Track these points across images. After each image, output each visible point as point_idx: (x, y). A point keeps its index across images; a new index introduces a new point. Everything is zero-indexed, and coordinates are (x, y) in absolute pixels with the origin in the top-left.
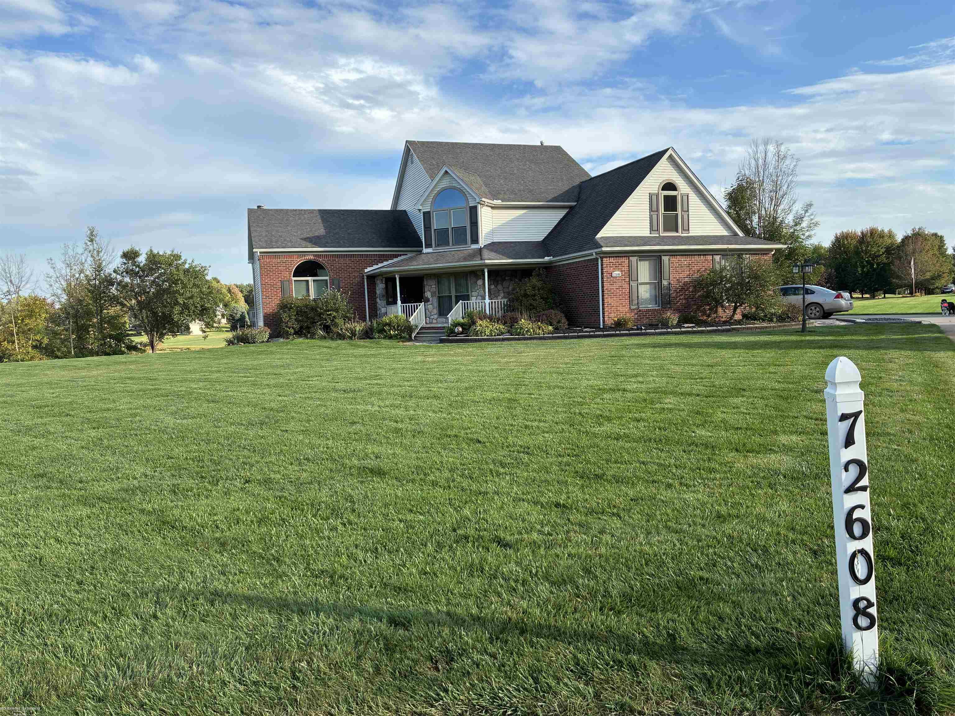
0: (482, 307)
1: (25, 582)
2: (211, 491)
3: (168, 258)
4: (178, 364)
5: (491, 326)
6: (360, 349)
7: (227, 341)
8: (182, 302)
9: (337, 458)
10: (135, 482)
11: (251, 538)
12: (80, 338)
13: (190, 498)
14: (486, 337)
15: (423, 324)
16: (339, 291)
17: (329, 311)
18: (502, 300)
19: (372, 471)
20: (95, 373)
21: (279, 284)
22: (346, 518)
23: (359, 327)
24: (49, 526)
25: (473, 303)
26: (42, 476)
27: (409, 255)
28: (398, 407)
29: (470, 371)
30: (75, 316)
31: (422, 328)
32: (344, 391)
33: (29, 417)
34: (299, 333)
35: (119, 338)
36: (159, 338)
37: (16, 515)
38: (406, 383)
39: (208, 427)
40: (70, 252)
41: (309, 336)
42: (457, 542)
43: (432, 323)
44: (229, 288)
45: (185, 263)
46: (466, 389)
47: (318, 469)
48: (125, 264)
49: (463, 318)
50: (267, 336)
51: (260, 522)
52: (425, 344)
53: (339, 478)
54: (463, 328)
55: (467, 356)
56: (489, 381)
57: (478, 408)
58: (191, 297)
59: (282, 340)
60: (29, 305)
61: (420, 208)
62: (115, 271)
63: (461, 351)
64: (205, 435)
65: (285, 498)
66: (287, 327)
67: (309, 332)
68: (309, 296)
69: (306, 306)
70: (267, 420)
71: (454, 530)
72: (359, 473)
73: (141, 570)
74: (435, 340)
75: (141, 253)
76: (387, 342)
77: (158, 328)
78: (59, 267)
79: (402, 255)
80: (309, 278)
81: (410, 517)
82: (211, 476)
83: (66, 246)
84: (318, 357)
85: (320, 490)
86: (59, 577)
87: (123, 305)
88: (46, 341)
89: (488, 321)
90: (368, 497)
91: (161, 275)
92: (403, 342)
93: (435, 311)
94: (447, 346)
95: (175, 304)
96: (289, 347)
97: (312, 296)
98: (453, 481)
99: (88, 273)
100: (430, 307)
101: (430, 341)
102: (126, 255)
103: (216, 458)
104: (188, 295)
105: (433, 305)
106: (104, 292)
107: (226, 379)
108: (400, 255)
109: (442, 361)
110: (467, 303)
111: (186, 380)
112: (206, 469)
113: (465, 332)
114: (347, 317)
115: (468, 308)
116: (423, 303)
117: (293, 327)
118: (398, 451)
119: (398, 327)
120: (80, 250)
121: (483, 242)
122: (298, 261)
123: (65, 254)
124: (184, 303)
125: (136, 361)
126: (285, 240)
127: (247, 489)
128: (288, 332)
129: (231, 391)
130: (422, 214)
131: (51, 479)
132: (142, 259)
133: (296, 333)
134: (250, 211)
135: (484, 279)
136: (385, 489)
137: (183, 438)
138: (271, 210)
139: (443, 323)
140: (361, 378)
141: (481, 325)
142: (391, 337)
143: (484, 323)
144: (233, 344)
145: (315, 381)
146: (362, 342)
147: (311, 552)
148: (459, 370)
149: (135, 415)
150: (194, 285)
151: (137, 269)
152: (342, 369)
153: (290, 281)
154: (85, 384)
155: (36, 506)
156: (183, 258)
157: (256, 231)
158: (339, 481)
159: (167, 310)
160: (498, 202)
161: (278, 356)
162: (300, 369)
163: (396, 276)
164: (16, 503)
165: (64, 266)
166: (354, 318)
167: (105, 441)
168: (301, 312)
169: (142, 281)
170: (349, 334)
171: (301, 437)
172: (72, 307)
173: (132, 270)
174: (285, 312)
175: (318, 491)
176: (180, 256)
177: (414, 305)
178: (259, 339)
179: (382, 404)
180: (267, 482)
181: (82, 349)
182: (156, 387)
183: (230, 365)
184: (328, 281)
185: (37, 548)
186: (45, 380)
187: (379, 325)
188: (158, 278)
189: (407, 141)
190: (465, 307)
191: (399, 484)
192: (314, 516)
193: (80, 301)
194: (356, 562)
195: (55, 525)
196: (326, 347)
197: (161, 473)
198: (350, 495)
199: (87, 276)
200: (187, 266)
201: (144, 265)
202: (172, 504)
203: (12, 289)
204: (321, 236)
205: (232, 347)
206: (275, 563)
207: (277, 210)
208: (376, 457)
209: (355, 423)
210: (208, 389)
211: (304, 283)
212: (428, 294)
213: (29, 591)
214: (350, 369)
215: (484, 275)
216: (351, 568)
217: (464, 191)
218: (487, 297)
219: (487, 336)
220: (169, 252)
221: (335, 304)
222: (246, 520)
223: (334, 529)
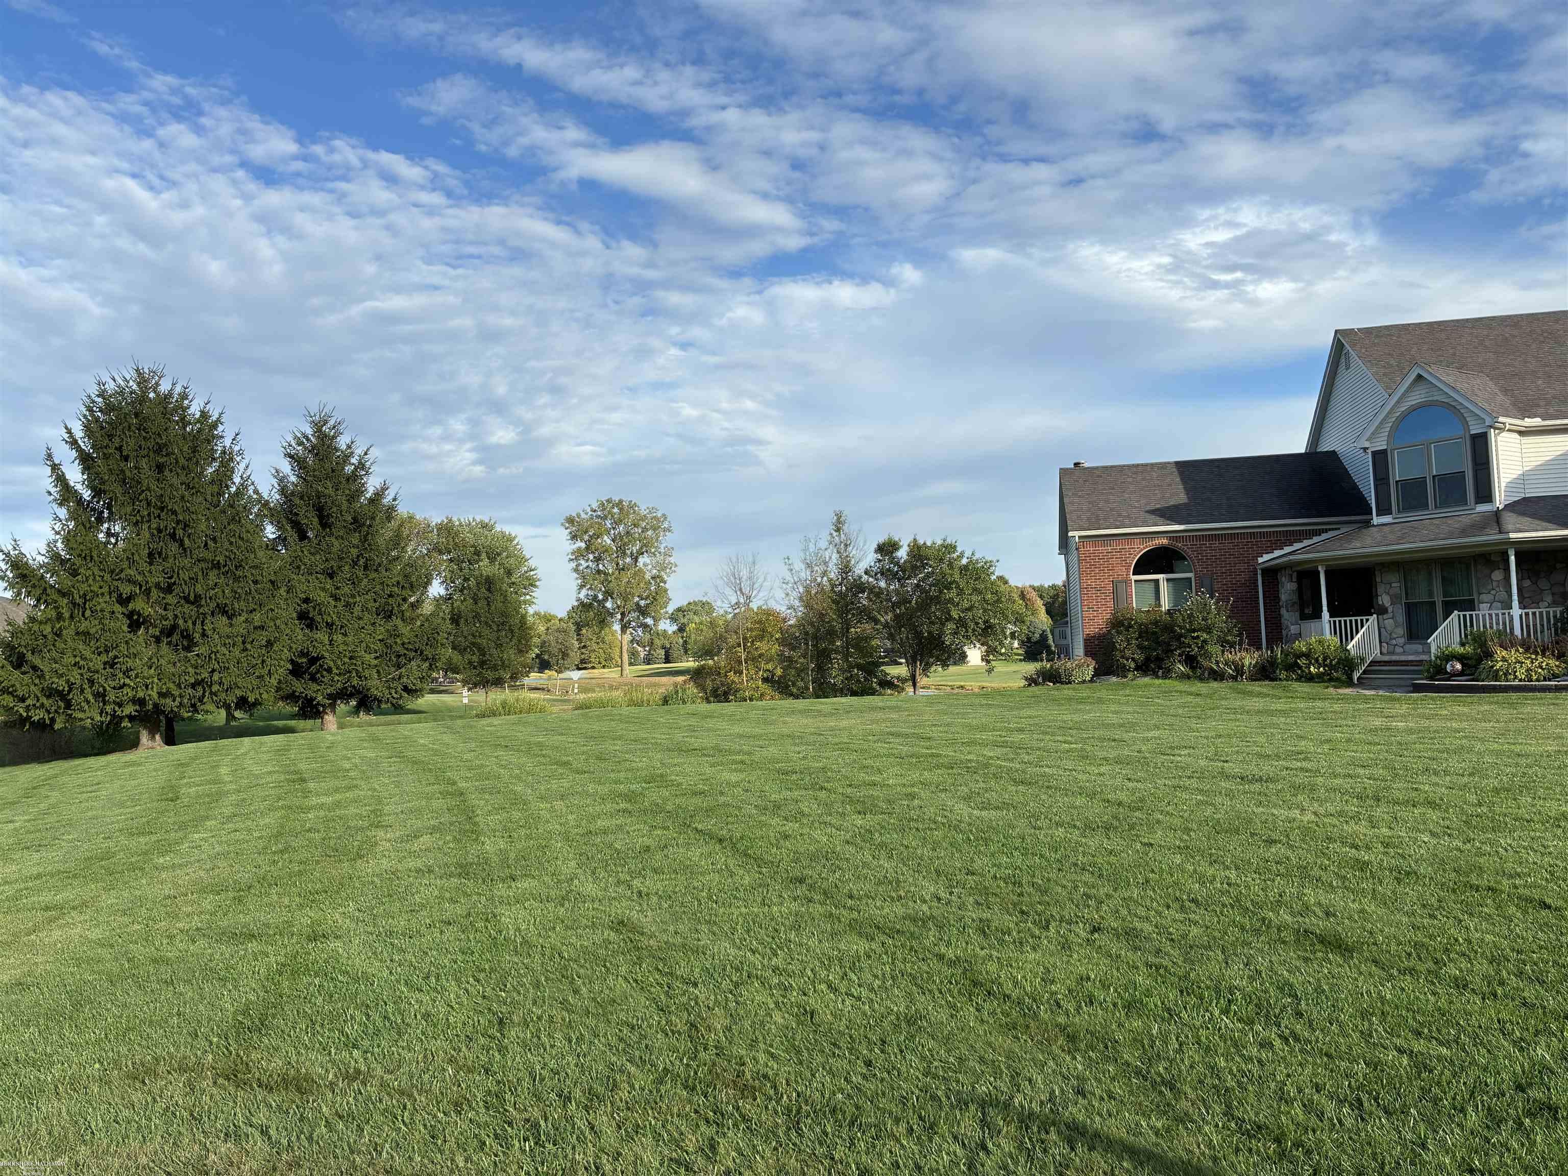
0: (1504, 624)
1: (793, 1046)
2: (1040, 938)
3: (939, 550)
4: (957, 713)
5: (1528, 662)
6: (1255, 699)
7: (1026, 679)
8: (957, 617)
9: (1249, 904)
10: (925, 908)
11: (1119, 1036)
12: (820, 668)
13: (1008, 946)
14: (1516, 683)
15: (1375, 653)
16: (1212, 597)
17: (1194, 631)
18: (1551, 610)
19: (1322, 940)
20: (844, 723)
21: (1110, 587)
22: (1286, 1027)
23: (1249, 659)
24: (816, 962)
25: (1484, 616)
26: (801, 881)
27: (1344, 529)
28: (1356, 818)
29: (1498, 754)
30: (815, 637)
31: (1373, 663)
32: (1242, 779)
33: (775, 788)
34: (1144, 668)
35: (870, 669)
36: (923, 671)
37: (773, 938)
38: (1361, 771)
39: (1022, 826)
40: (812, 546)
41: (1160, 673)
42: (1530, 1114)
43: (1393, 653)
44: (1022, 592)
45: (962, 555)
46: (1496, 791)
47: (1218, 923)
48: (880, 561)
49: (1463, 644)
50: (1091, 673)
51: (1129, 1006)
52: (1381, 693)
53: (1259, 945)
54: (1463, 665)
55: (1480, 721)
56: (1544, 777)
57: (1532, 834)
58: (970, 609)
59: (1114, 679)
60: (760, 622)
61: (1367, 445)
62: (866, 573)
63: (1466, 710)
64: (1020, 840)
65: (1166, 968)
66: (1123, 657)
67: (1160, 668)
68: (1160, 606)
69: (1156, 623)
70: (1116, 823)
71: (1520, 1088)
72: (1297, 941)
73: (952, 1059)
74: (1400, 686)
75: (901, 544)
76: (1304, 688)
77: (922, 655)
78: (797, 569)
79: (1330, 530)
80: (1160, 577)
81: (1418, 1046)
82: (1036, 912)
83: (807, 540)
84: (1180, 711)
85: (1227, 963)
86: (839, 1048)
87: (876, 621)
88: (779, 672)
89: (1521, 650)
90: (1323, 991)
91: (928, 575)
92: (1335, 687)
93: (1401, 631)
94: (1432, 698)
95: (947, 620)
96: (1127, 692)
97: (1165, 605)
98: (1502, 983)
99: (832, 575)
100: (1389, 623)
101: (1391, 688)
102: (880, 549)
103: (1040, 882)
104: (966, 604)
105: (1396, 621)
106: (852, 603)
107: (1035, 744)
108: (1326, 531)
109: (1427, 729)
110: (1471, 616)
111: (972, 743)
112: (1026, 899)
113: (1468, 672)
114: (1227, 642)
115: (1472, 625)
116: (1375, 616)
117: (1133, 659)
118: (1371, 908)
119: (1325, 660)
120: (823, 544)
121: (1500, 498)
122: (1140, 549)
123: (805, 550)
124: (960, 617)
125: (897, 707)
126: (1120, 515)
127: (1097, 943)
128: (1125, 666)
129: (1047, 766)
130: (1370, 456)
131: (811, 887)
132: (902, 554)
133: (1137, 668)
134: (1064, 472)
135: (1507, 569)
136: (1356, 979)
137: (986, 841)
138: (1097, 468)
139: (1417, 653)
140: (1269, 756)
141: (1504, 659)
142: (1310, 678)
143: (1513, 655)
144: (1036, 684)
145: (1185, 755)
146: (1256, 687)
147: (1231, 1083)
148: (1470, 750)
149: (912, 796)
150: (975, 590)
151: (896, 569)
152: (1229, 736)
153: (1127, 582)
154: (837, 740)
155: (797, 927)
156: (959, 549)
157: (1072, 503)
158: (1261, 951)
159: (935, 629)
160: (1537, 422)
161: (1113, 707)
162: (1156, 733)
163: (1320, 569)
164: (772, 920)
165: (803, 567)
166: (1240, 644)
167: (877, 835)
168: (1147, 632)
169: (902, 586)
170: (1231, 672)
171: (1178, 859)
172: (812, 624)
173: (889, 570)
174: (1119, 633)
175: (1224, 965)
176: (955, 547)
177: (1356, 621)
178: (1077, 676)
179: (1322, 811)
180: (1130, 935)
181: (822, 684)
182: (934, 751)
183: (1037, 720)
184: (1193, 580)
185: (805, 995)
186: (785, 731)
187: (1287, 655)
188: (923, 580)
189: (1336, 331)
190: (1465, 624)
191: (1383, 974)
192: (1226, 1012)
193: (822, 616)
194: (1322, 1121)
195: (827, 962)
196: (1191, 694)
197: (960, 898)
198: (1287, 983)
199: (830, 580)
200: (964, 561)
201: (905, 562)
202: (983, 953)
203: (742, 601)
204: (1180, 505)
205: (1034, 689)
206: (1168, 1093)
207: (1106, 467)
208: (1328, 914)
209: (1275, 842)
210: (1012, 760)
211: (1152, 585)
212: (1384, 600)
213: (801, 1063)
214: (1243, 737)
215: (1507, 561)
216: (1314, 1131)
217: (1458, 407)
218: (1515, 603)
219: (1520, 680)
220: (939, 542)
221: (1204, 619)
222: (1105, 1000)
223: (1265, 1044)
